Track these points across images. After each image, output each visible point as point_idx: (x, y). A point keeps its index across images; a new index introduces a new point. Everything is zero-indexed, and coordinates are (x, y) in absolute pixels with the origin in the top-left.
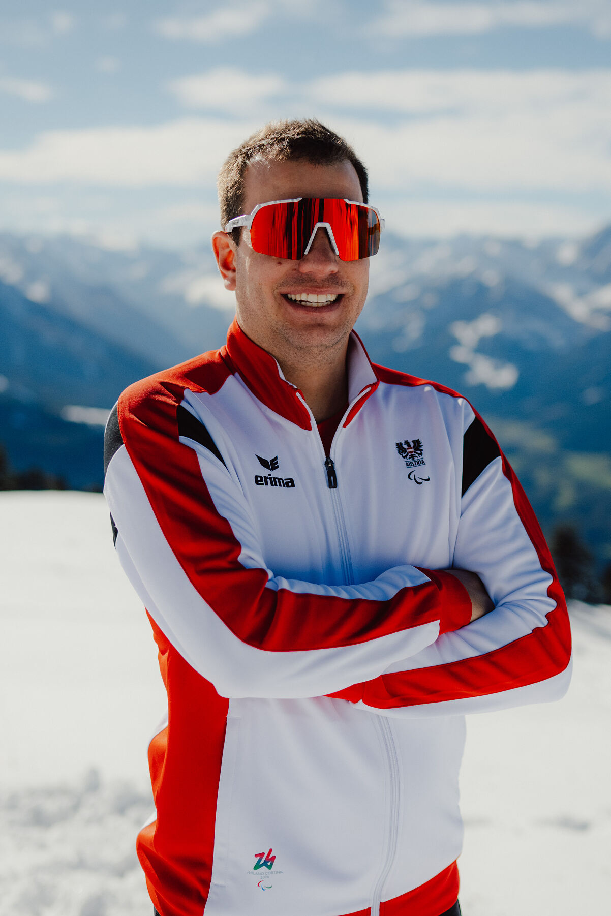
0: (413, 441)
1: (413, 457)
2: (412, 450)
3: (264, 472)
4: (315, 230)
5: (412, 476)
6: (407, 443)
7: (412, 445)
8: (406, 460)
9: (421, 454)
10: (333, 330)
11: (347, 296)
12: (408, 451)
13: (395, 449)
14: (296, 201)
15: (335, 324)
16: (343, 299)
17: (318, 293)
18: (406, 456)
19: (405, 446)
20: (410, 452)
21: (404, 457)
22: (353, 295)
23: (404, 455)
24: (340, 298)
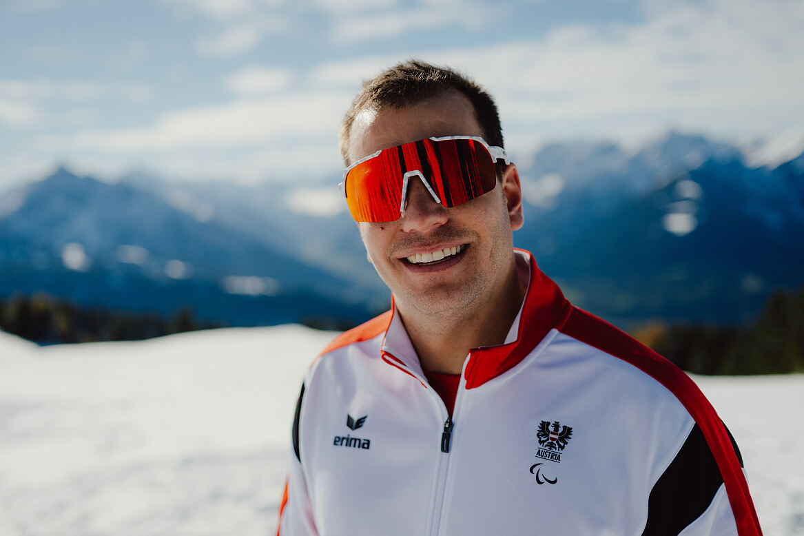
0: (565, 427)
1: (551, 446)
2: (556, 437)
3: (346, 432)
4: (405, 182)
5: (535, 470)
6: (556, 425)
7: (561, 430)
8: (541, 446)
9: (563, 448)
10: (458, 289)
11: (473, 245)
12: (551, 436)
13: (535, 428)
14: (376, 155)
15: (460, 279)
16: (469, 250)
17: (432, 251)
18: (544, 442)
19: (551, 429)
20: (553, 439)
21: (540, 442)
22: (479, 243)
23: (543, 439)
24: (465, 248)
